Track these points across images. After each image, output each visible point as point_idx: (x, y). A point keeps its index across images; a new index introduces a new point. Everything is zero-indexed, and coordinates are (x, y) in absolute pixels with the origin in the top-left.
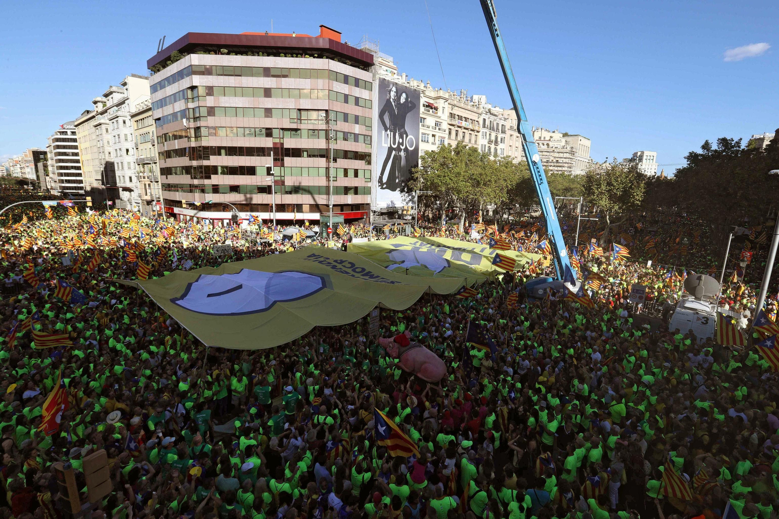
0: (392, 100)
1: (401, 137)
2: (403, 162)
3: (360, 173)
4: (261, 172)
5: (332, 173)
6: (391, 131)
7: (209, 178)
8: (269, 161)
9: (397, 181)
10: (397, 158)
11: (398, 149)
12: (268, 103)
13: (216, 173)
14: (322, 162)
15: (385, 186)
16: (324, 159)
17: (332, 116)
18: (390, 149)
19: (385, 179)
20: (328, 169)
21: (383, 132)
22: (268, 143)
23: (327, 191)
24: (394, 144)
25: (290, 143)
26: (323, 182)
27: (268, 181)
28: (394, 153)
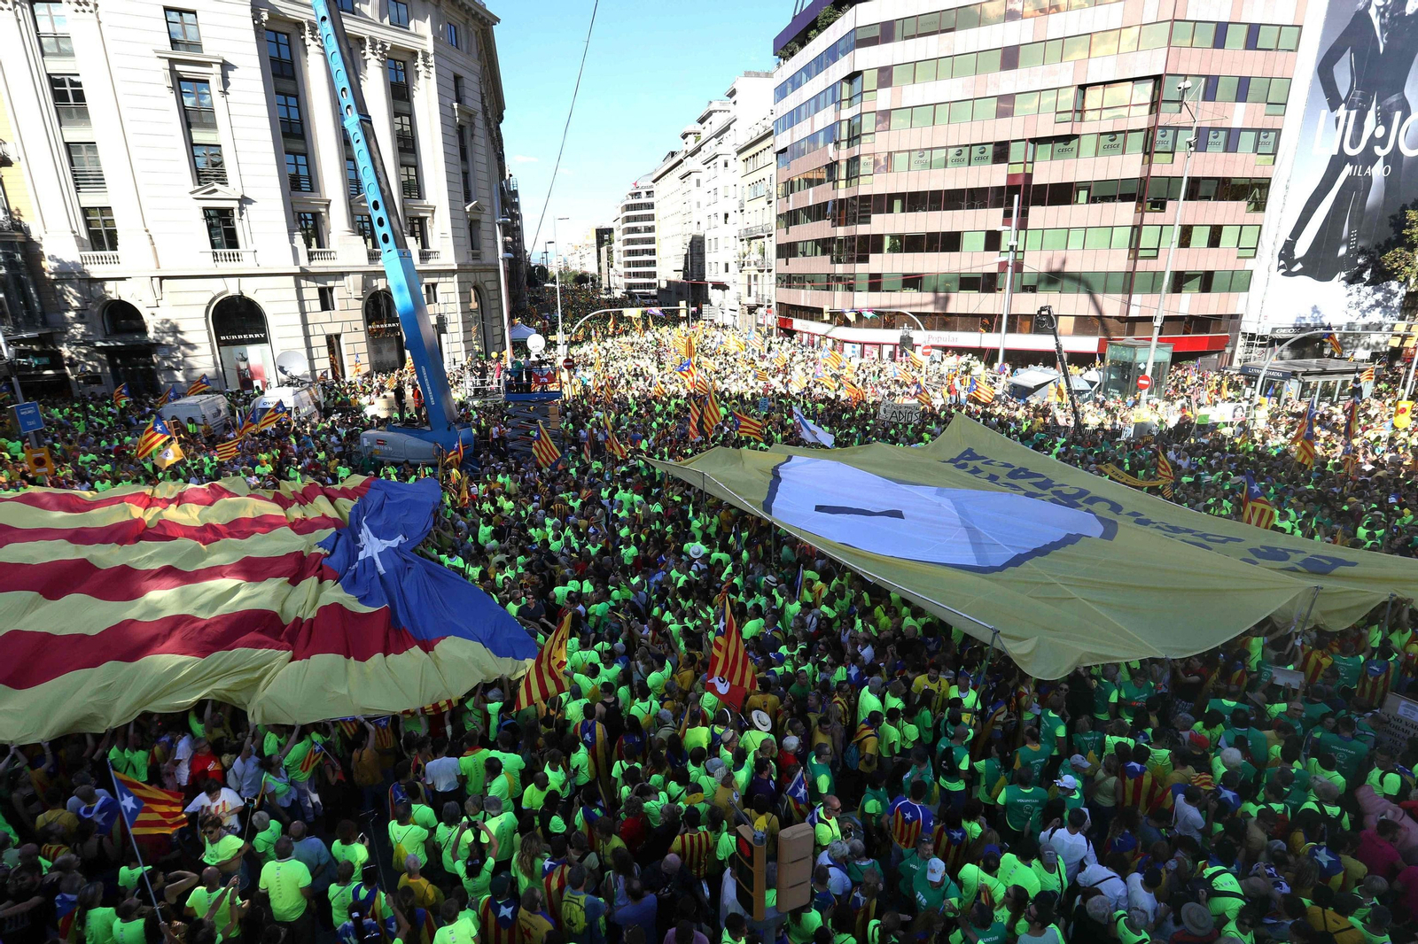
0: (1372, 12)
1: (1385, 119)
2: (1374, 196)
3: (1228, 237)
4: (974, 243)
5: (1149, 238)
6: (1349, 108)
7: (865, 260)
8: (992, 218)
9: (1342, 251)
10: (1358, 186)
11: (1368, 158)
12: (1007, 82)
13: (879, 249)
14: (1125, 212)
15: (1299, 266)
16: (1133, 204)
17: (1170, 91)
18: (1338, 162)
19: (1301, 249)
20: (1137, 229)
21: (1325, 111)
22: (996, 176)
23: (1128, 283)
24: (1354, 145)
25: (1047, 172)
26: (1118, 261)
27: (989, 263)
28: (1348, 169)
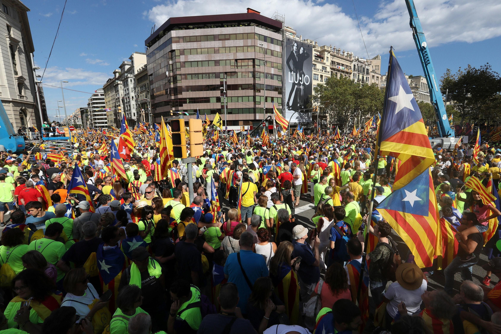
0: (294, 52)
1: (301, 76)
2: (302, 93)
3: (275, 100)
4: (213, 100)
6: (294, 72)
7: (182, 106)
8: (218, 93)
9: (299, 105)
10: (298, 90)
11: (299, 84)
12: (217, 57)
13: (186, 103)
14: (251, 92)
15: (291, 108)
16: (252, 90)
17: (257, 62)
18: (294, 84)
19: (291, 104)
20: (254, 97)
21: (289, 73)
22: (217, 82)
23: (254, 111)
24: (296, 81)
25: (231, 81)
26: (251, 105)
27: (218, 106)
28: (296, 86)
